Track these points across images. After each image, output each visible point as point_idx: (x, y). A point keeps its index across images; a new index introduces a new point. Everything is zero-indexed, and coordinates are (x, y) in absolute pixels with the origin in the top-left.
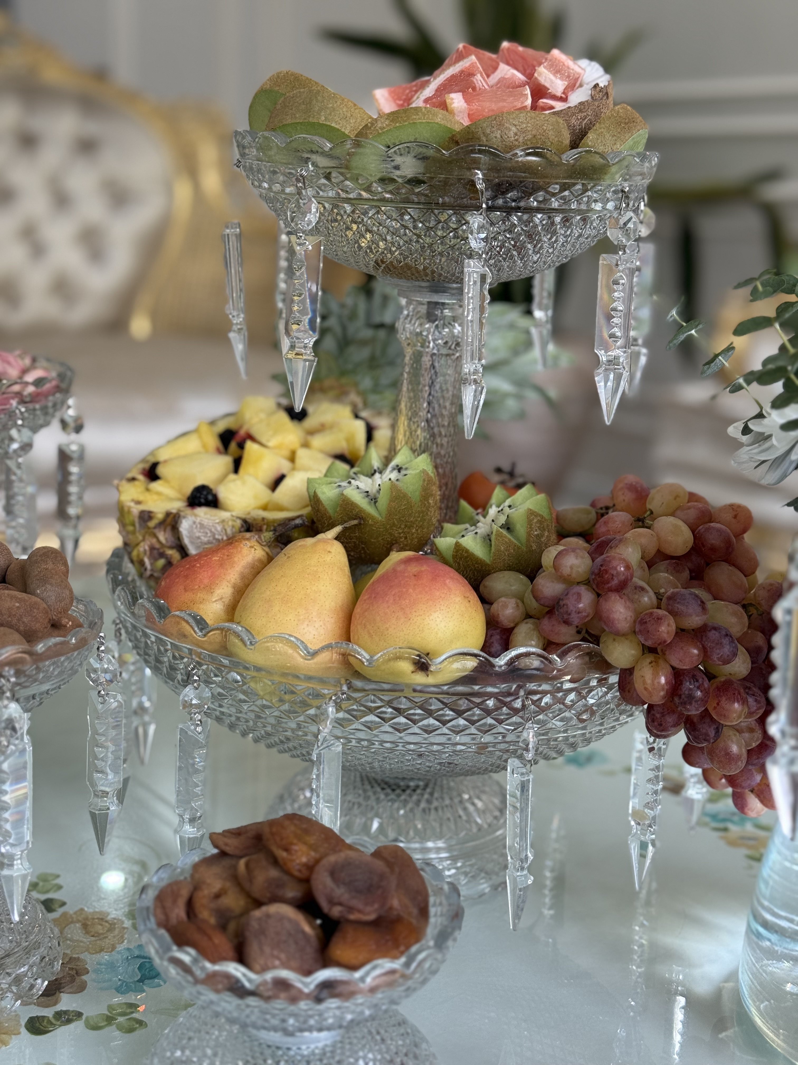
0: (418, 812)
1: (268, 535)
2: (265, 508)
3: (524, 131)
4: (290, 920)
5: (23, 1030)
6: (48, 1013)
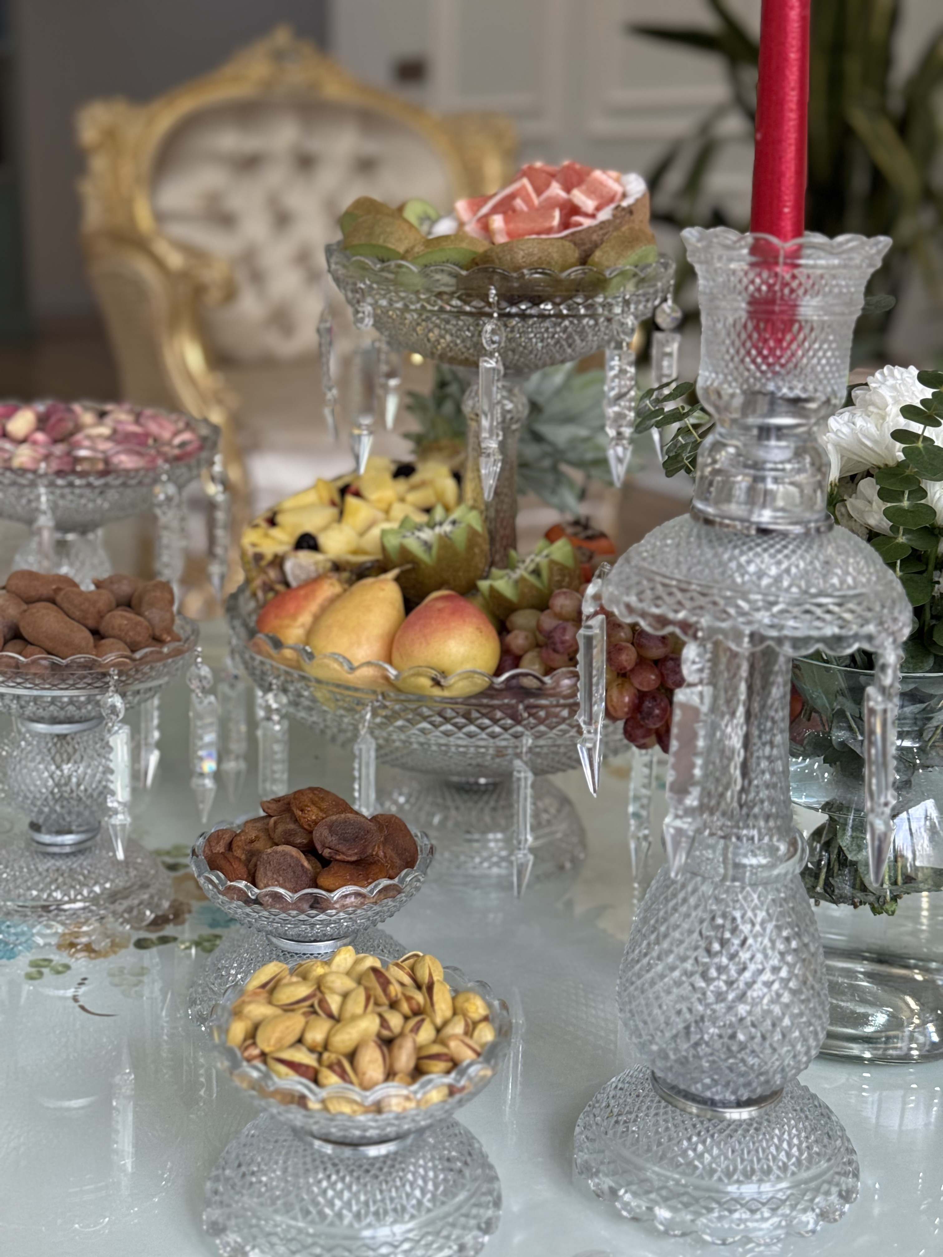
0: (487, 811)
1: (346, 575)
2: (355, 552)
3: (530, 254)
4: (292, 856)
5: (131, 946)
6: (153, 936)
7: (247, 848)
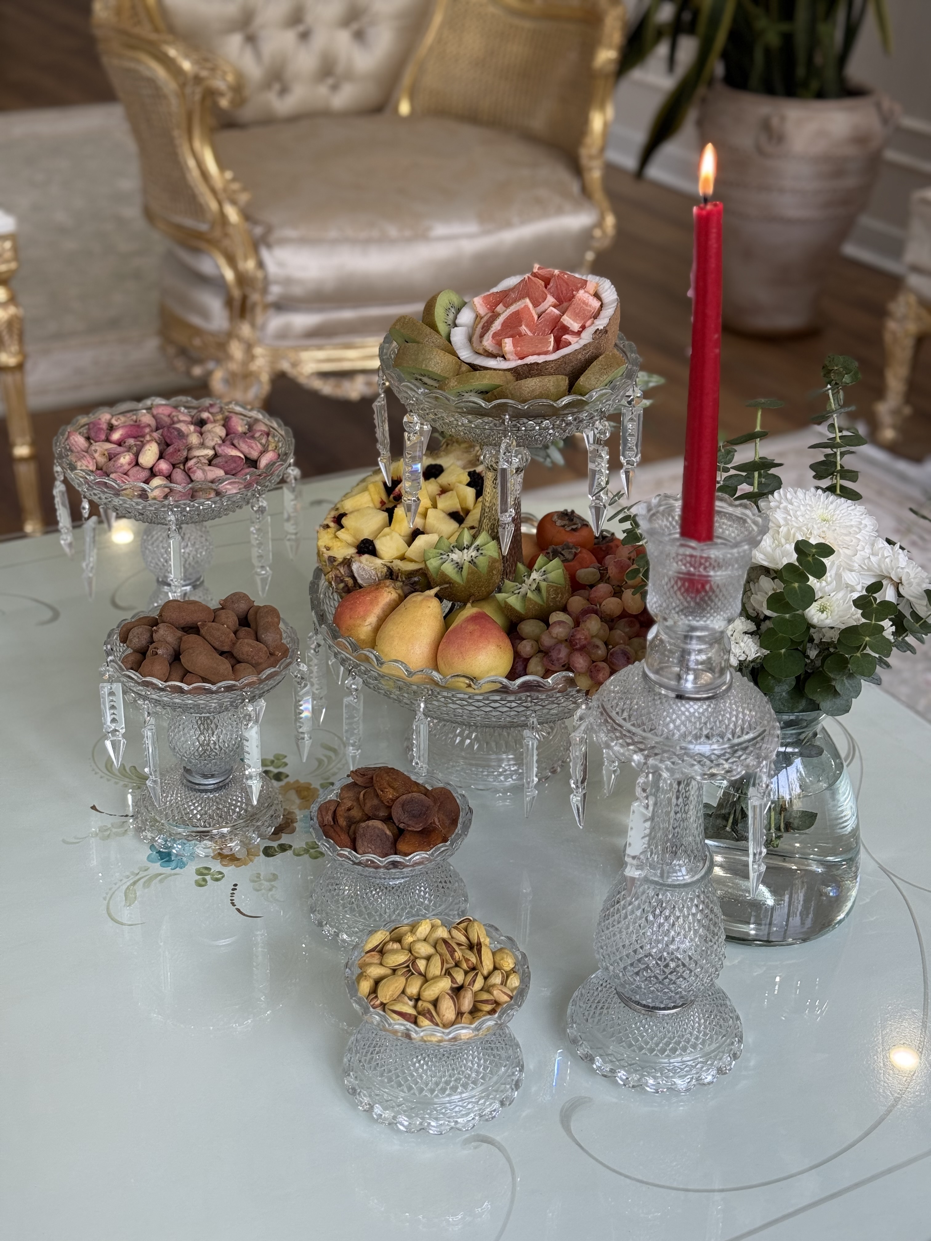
1: (400, 584)
2: (401, 559)
4: (379, 829)
5: (261, 854)
6: (275, 844)
7: (346, 815)
